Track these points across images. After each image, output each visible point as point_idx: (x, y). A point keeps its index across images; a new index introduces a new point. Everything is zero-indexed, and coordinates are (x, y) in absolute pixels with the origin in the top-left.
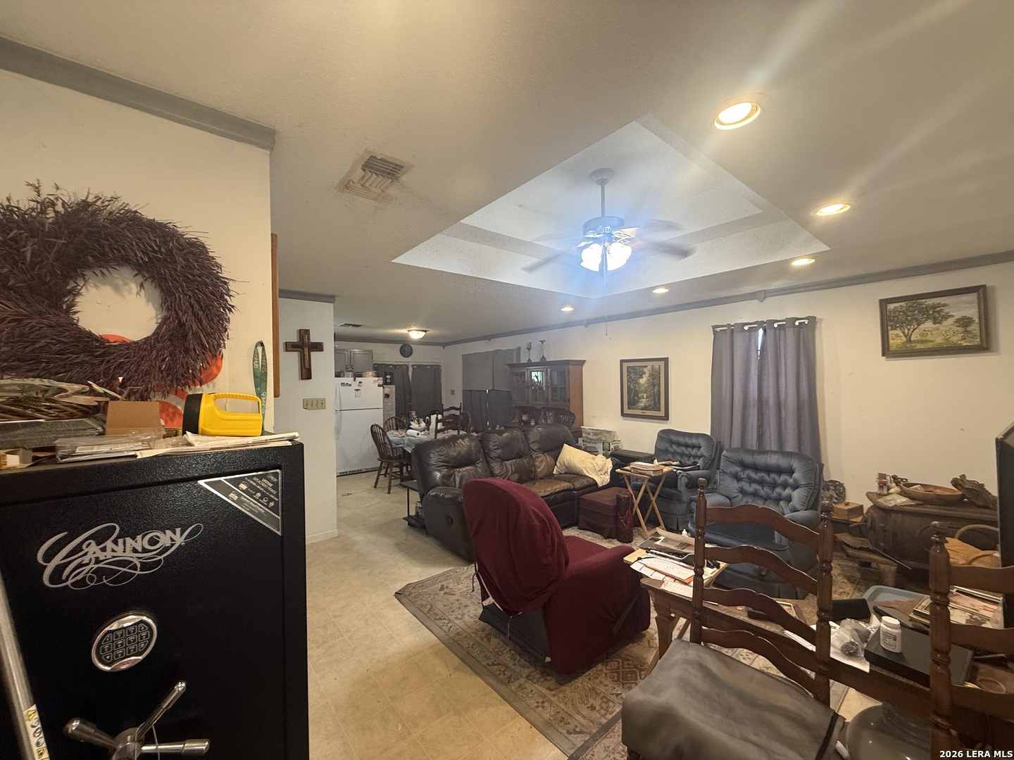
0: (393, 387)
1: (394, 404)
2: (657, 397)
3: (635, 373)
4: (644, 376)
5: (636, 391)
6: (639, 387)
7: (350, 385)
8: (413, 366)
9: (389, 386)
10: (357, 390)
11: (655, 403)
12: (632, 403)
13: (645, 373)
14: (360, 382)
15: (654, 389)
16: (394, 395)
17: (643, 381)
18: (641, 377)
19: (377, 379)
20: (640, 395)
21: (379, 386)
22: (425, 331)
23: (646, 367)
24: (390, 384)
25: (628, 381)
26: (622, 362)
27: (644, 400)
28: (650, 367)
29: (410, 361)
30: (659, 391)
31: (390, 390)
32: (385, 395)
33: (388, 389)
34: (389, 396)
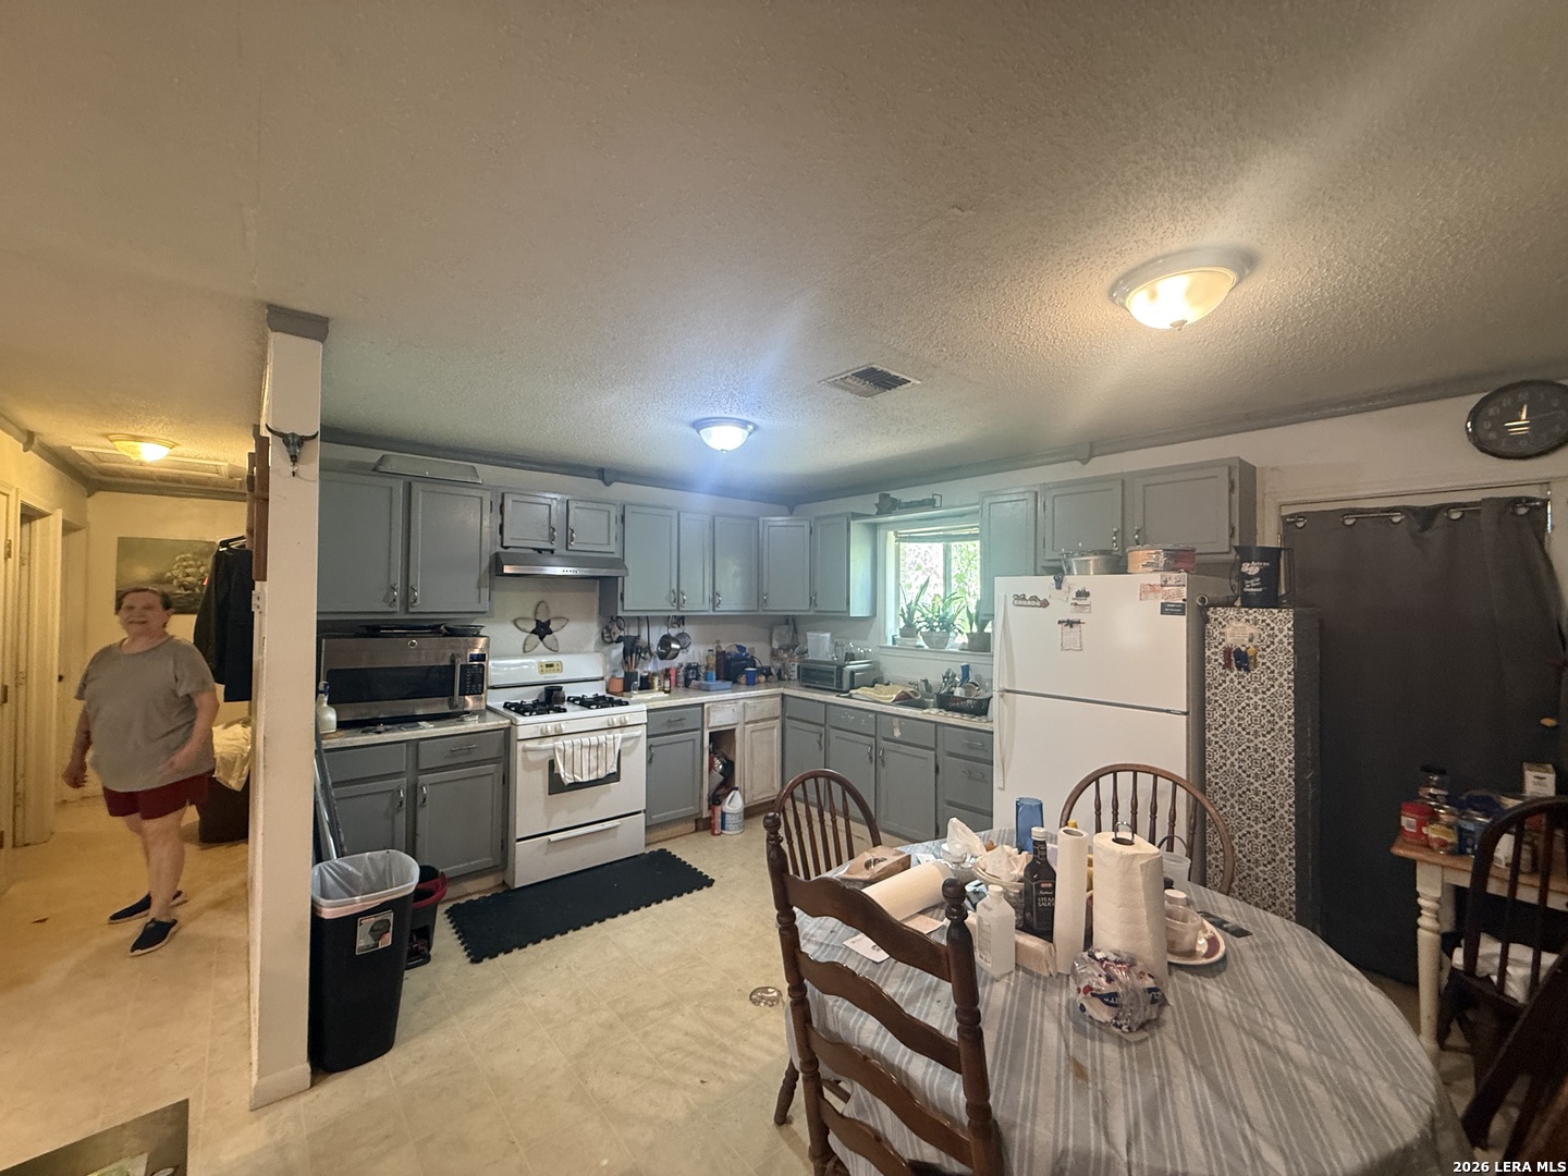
0: (1281, 621)
7: (1045, 604)
9: (1257, 613)
10: (1070, 623)
14: (1082, 594)
16: (1288, 657)
19: (1156, 579)
21: (1166, 609)
31: (1251, 629)
32: (1215, 655)
33: (1237, 628)
34: (1240, 659)
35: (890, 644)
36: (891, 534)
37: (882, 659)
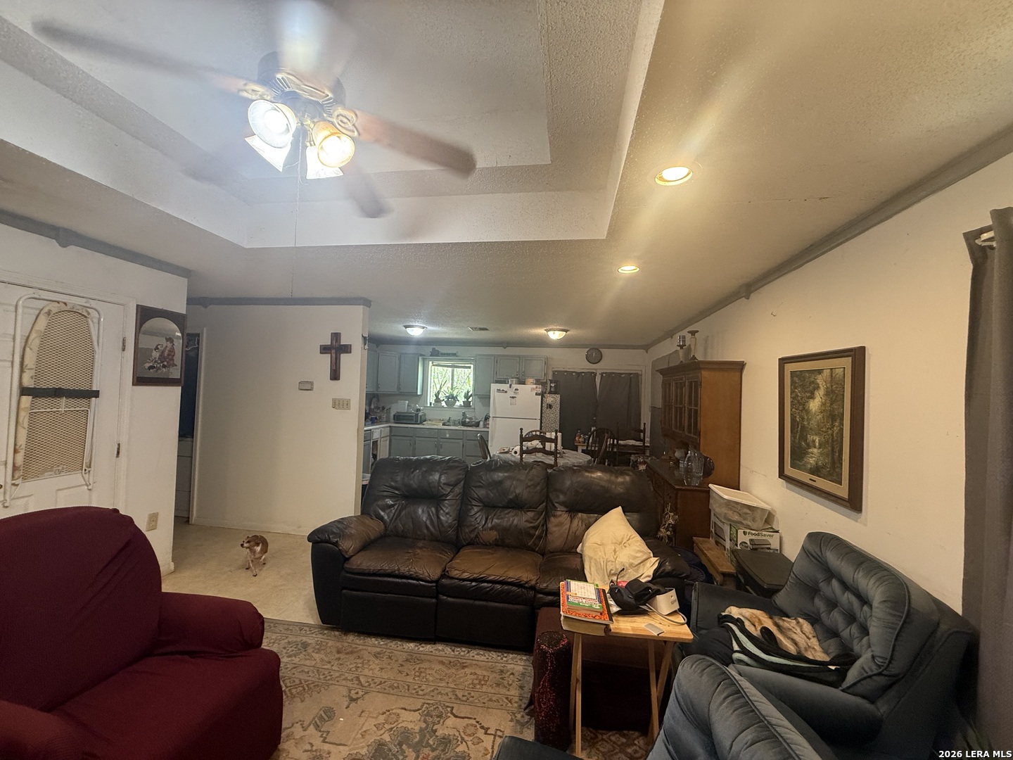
0: (558, 397)
1: (558, 415)
2: (837, 449)
3: (803, 386)
4: (816, 393)
5: (803, 427)
6: (809, 420)
7: (506, 392)
8: (602, 374)
9: (553, 395)
10: (513, 397)
11: (833, 462)
12: (799, 454)
13: (818, 388)
14: (517, 390)
15: (833, 426)
16: (558, 406)
17: (815, 405)
18: (812, 397)
19: (535, 386)
20: (810, 438)
21: (536, 394)
22: (566, 331)
23: (820, 372)
24: (555, 393)
25: (792, 404)
26: (783, 362)
27: (815, 451)
28: (826, 373)
29: (600, 368)
30: (841, 430)
31: (552, 399)
32: (545, 405)
33: (550, 399)
34: (550, 406)
35: (429, 405)
36: (431, 362)
37: (426, 412)
